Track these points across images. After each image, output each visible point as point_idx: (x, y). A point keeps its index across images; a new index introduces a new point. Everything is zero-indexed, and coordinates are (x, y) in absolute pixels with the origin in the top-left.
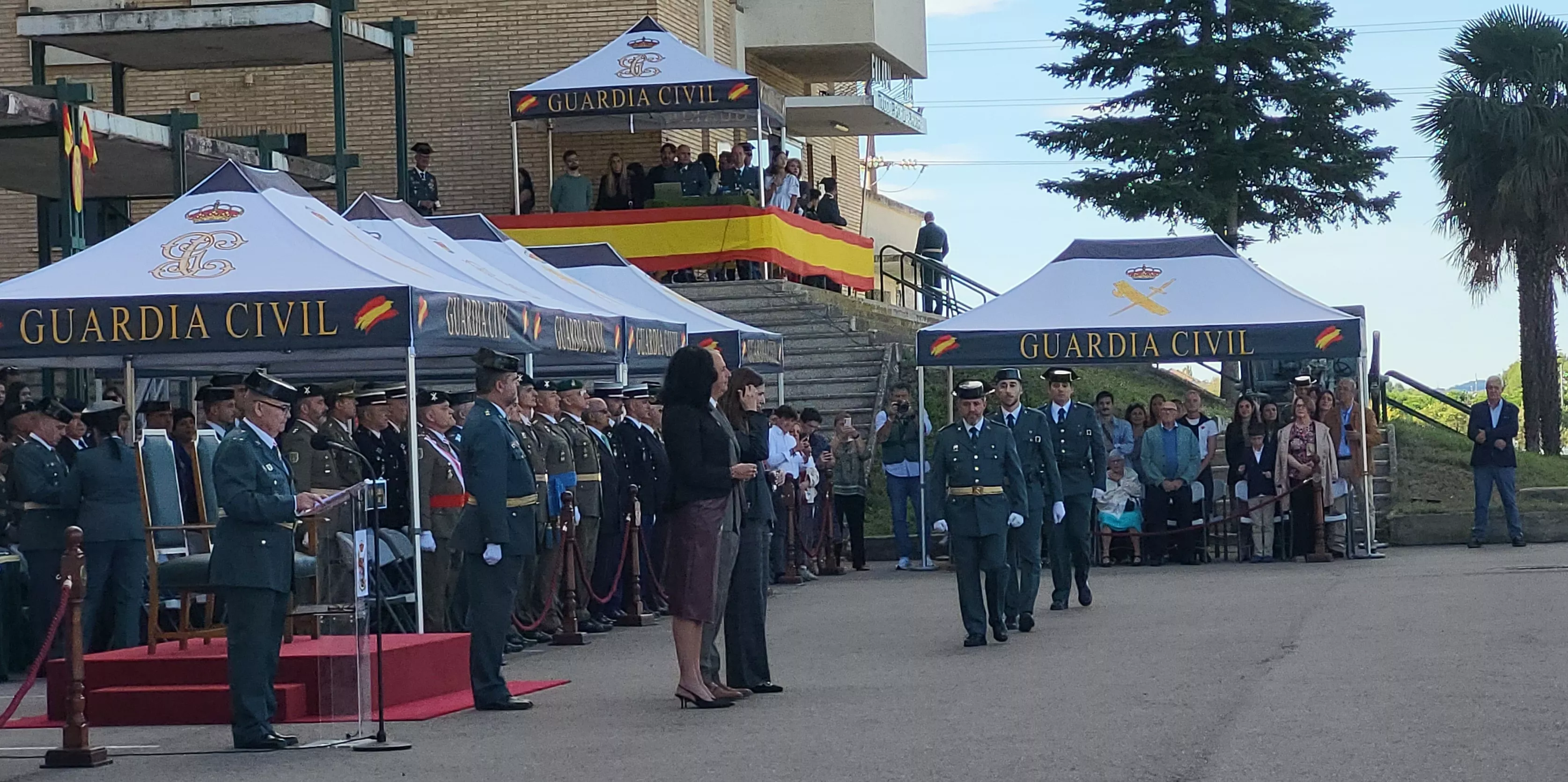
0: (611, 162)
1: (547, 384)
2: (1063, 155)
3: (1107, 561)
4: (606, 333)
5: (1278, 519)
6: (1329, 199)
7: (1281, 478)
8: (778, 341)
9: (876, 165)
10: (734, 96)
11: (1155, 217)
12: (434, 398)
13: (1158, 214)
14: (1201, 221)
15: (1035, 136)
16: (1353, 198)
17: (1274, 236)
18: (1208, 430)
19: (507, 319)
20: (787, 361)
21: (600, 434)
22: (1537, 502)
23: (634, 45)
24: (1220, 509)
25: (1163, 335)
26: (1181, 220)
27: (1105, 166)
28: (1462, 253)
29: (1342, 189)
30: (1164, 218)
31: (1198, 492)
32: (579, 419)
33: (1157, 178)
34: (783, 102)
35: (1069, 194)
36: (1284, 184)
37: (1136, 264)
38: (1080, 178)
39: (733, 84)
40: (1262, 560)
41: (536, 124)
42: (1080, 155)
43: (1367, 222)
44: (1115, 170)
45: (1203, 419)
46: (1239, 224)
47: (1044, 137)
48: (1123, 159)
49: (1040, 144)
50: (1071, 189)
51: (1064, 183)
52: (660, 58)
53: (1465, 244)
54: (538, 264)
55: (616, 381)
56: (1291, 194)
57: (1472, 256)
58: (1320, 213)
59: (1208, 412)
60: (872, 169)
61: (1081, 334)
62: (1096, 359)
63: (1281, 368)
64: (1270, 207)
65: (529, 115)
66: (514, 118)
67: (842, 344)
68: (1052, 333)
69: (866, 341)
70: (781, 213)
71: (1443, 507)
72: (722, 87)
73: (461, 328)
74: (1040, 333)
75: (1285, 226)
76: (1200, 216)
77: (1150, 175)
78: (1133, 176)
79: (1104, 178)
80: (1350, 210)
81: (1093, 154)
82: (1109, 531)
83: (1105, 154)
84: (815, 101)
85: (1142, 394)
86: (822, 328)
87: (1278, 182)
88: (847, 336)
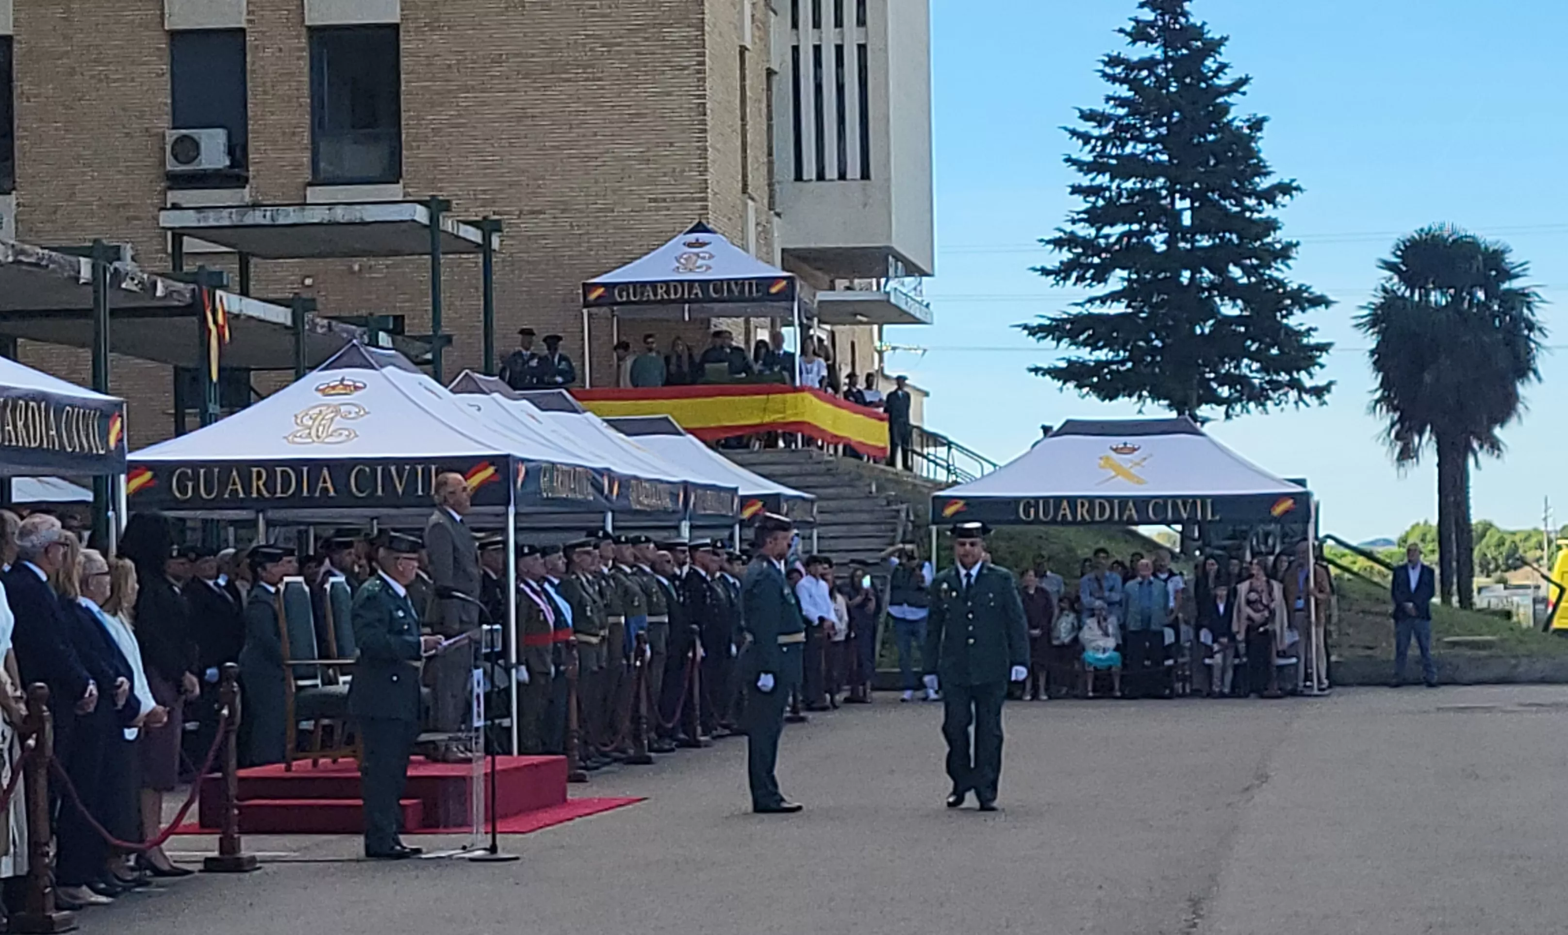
0: (674, 345)
1: (623, 539)
2: (1049, 342)
3: (1091, 694)
4: (671, 494)
5: (1237, 661)
6: (1276, 386)
7: (1239, 627)
8: (812, 501)
9: (884, 348)
10: (774, 290)
11: (1127, 399)
12: (526, 550)
13: (1130, 396)
14: (1166, 402)
15: (1025, 327)
16: (1295, 384)
17: (1228, 416)
18: (1175, 584)
19: (592, 484)
20: (819, 518)
21: (665, 582)
22: (1457, 650)
23: (690, 245)
24: (1187, 652)
25: (1141, 502)
26: (1149, 401)
27: (1085, 354)
28: (1389, 434)
29: (1287, 378)
30: (1135, 398)
31: (1169, 637)
32: (648, 569)
33: (1129, 365)
34: (814, 296)
35: (1053, 378)
36: (1237, 372)
37: (1118, 441)
38: (1063, 364)
39: (776, 279)
40: (1222, 695)
41: (605, 310)
42: (1065, 343)
43: (1307, 405)
44: (1093, 358)
45: (1172, 574)
46: (1199, 405)
47: (1033, 328)
48: (1101, 348)
49: (1030, 334)
50: (1055, 373)
51: (1049, 368)
52: (711, 257)
53: (1393, 425)
54: (612, 433)
55: (679, 535)
56: (1244, 380)
57: (1397, 437)
58: (1268, 398)
59: (1173, 567)
60: (881, 353)
61: (1072, 501)
62: (1083, 522)
63: (1234, 531)
64: (1224, 392)
65: (598, 302)
66: (585, 306)
67: (866, 505)
68: (1046, 499)
69: (884, 503)
70: (811, 390)
71: (1377, 653)
72: (766, 282)
73: (552, 489)
74: (1037, 499)
75: (1238, 407)
76: (1165, 399)
77: (1123, 362)
78: (1108, 363)
79: (1084, 364)
80: (1293, 394)
81: (1075, 344)
82: (1092, 669)
83: (1085, 344)
84: (839, 295)
85: (1122, 552)
86: (848, 491)
87: (1232, 370)
88: (868, 497)
